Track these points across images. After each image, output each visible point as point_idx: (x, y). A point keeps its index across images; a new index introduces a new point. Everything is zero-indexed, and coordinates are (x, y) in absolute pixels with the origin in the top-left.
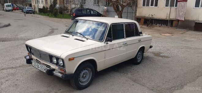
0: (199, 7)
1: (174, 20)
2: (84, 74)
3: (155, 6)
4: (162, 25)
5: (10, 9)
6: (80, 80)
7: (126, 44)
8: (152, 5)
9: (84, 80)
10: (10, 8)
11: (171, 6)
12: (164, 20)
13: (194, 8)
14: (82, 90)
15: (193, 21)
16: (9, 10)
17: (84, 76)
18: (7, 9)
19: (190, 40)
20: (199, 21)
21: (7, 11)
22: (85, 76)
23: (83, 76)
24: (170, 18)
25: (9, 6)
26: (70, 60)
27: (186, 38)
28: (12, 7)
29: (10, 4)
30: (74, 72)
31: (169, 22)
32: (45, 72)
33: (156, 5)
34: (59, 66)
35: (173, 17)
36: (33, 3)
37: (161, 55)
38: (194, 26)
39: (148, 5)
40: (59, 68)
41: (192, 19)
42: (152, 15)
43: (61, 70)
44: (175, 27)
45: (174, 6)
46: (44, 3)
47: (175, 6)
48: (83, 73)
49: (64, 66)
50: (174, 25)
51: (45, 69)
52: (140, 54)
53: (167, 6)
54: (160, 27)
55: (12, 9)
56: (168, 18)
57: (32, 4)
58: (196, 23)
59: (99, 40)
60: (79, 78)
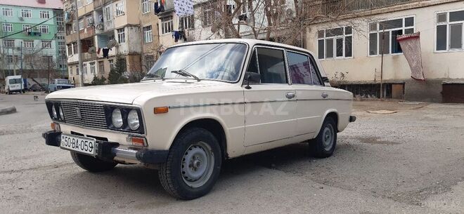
0: (445, 49)
1: (393, 84)
2: (194, 157)
3: (346, 56)
4: (367, 97)
5: (19, 88)
6: (184, 173)
7: (294, 96)
8: (339, 54)
9: (196, 175)
10: (19, 86)
11: (382, 53)
12: (371, 84)
13: (436, 51)
14: (191, 202)
15: (437, 82)
16: (16, 91)
17: (195, 162)
18: (11, 89)
19: (439, 117)
20: (450, 79)
21: (11, 92)
22: (198, 164)
23: (192, 162)
24: (384, 78)
25: (15, 81)
26: (158, 111)
27: (428, 116)
28: (23, 83)
29: (19, 77)
30: (167, 146)
31: (383, 88)
32: (92, 153)
33: (349, 54)
34: (131, 131)
35: (389, 76)
36: (72, 73)
37: (379, 140)
38: (441, 93)
39: (330, 55)
40: (129, 135)
41: (433, 77)
42: (343, 75)
43: (134, 140)
44: (397, 98)
45: (389, 53)
46: (96, 71)
47: (390, 51)
48: (191, 153)
49: (141, 129)
50: (394, 93)
51: (92, 147)
52: (328, 131)
53: (372, 52)
54: (362, 100)
55: (23, 88)
56: (379, 80)
57: (70, 76)
58: (445, 85)
59: (229, 79)
60: (183, 167)
